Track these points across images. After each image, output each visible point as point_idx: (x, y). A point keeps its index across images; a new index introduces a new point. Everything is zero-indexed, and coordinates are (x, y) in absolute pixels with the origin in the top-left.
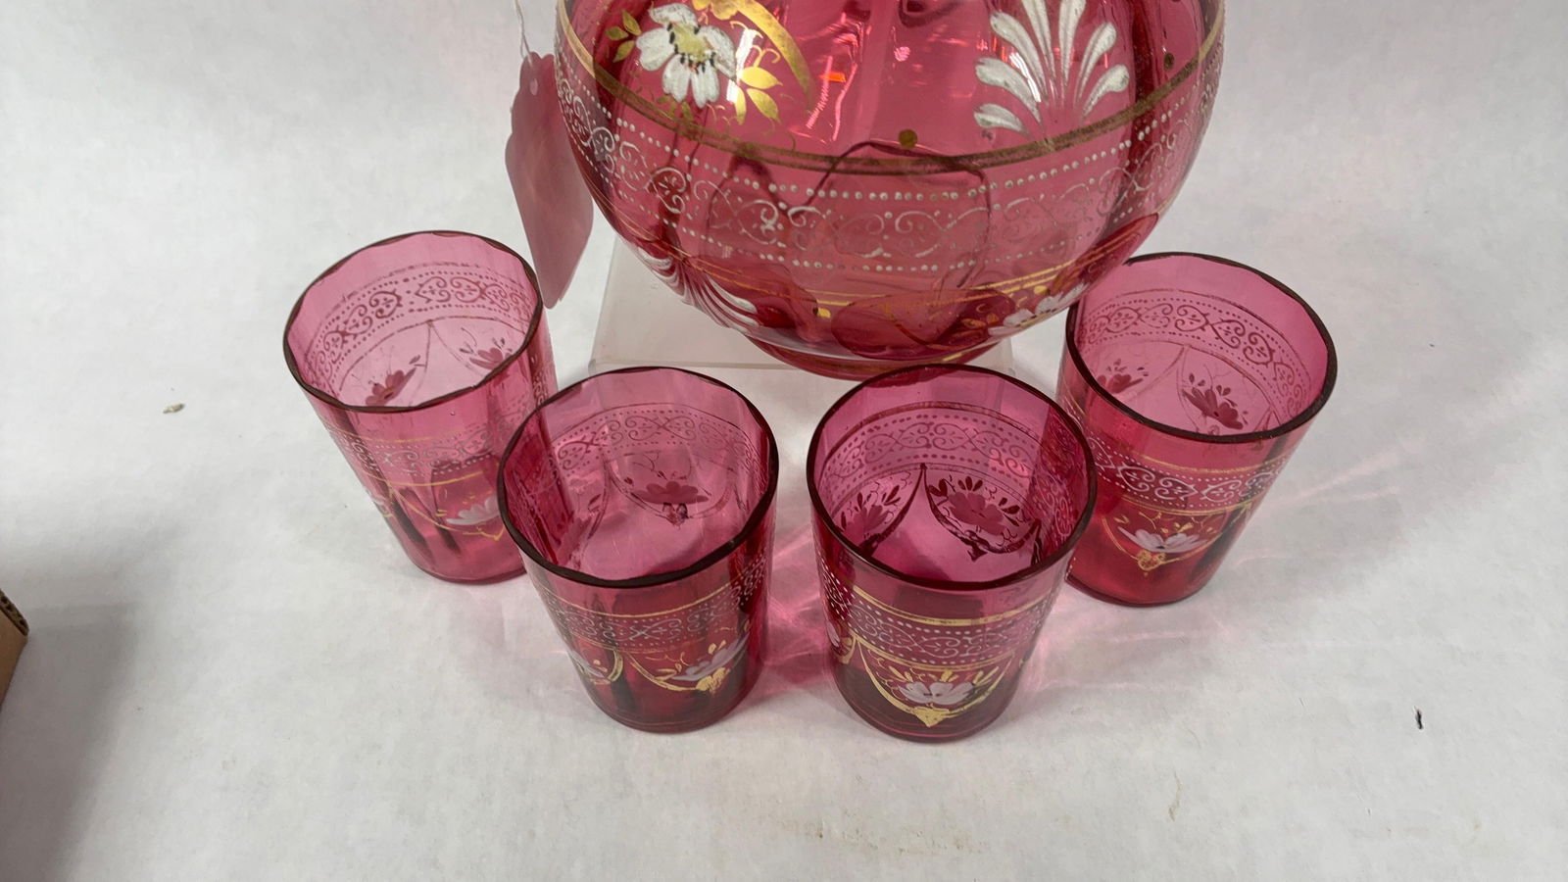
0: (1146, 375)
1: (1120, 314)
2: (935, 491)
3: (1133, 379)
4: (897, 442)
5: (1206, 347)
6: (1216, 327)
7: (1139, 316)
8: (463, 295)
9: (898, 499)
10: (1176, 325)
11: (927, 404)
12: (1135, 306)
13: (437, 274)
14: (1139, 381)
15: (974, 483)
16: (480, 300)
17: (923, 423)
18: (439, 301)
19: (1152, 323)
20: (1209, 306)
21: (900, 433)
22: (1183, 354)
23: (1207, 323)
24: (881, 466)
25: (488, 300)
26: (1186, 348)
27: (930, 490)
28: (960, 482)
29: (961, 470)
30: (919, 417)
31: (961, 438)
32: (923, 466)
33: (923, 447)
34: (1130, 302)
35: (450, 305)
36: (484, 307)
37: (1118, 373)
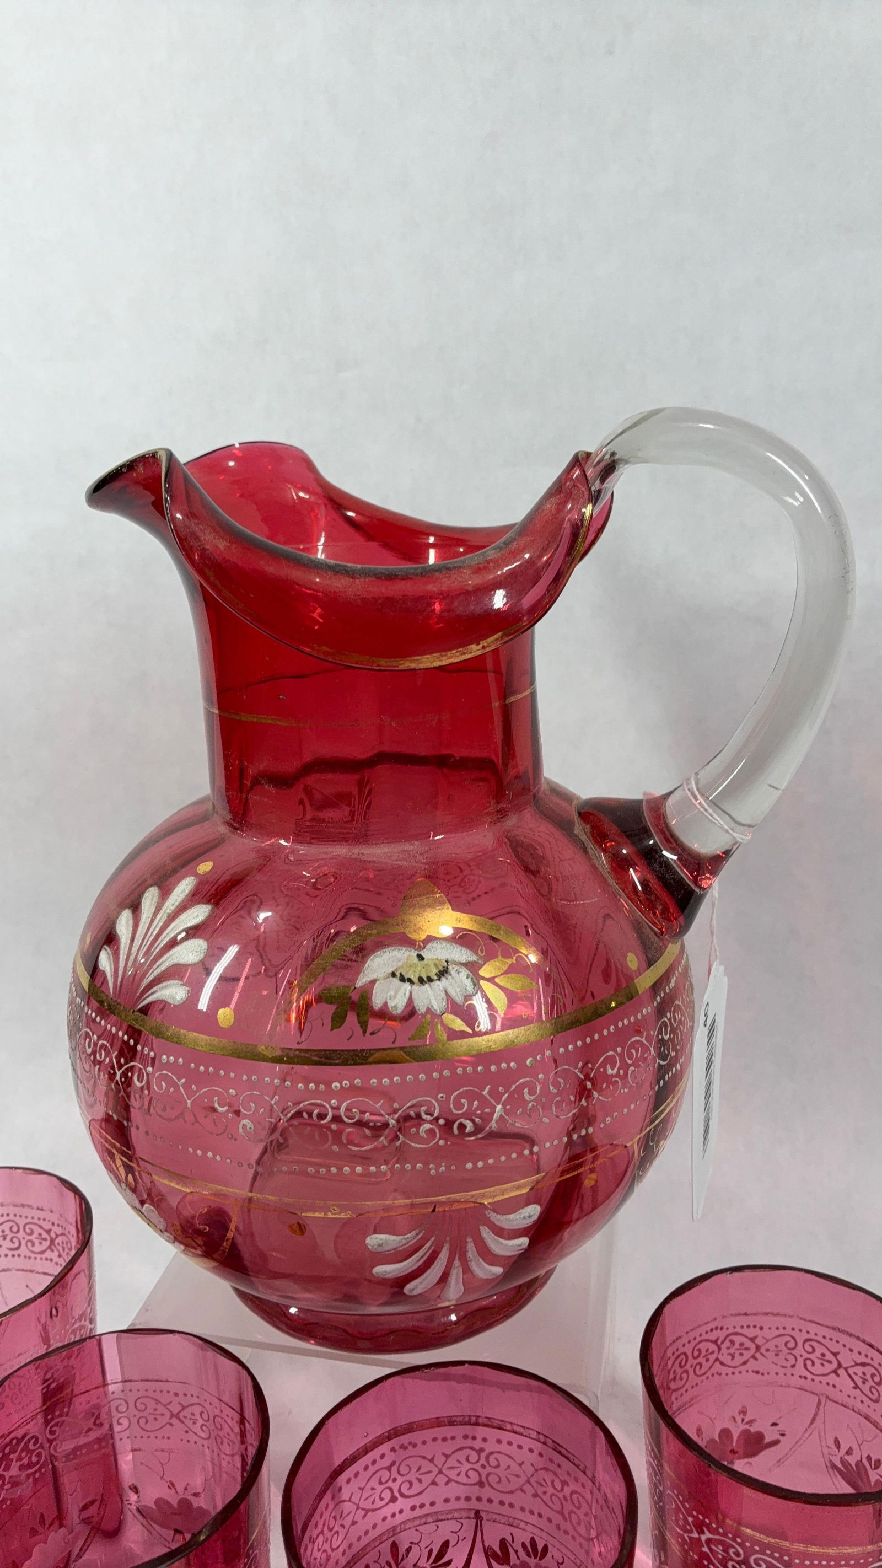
0: (783, 1435)
1: (732, 1342)
2: (495, 1556)
3: (768, 1439)
4: (440, 1472)
5: (842, 1398)
6: (851, 1371)
7: (758, 1348)
8: (33, 1245)
9: (449, 1562)
10: (805, 1366)
11: (473, 1419)
12: (751, 1333)
13: (11, 1217)
14: (776, 1442)
15: (540, 1548)
16: (49, 1251)
17: (472, 1448)
18: (11, 1249)
19: (775, 1359)
20: (838, 1342)
21: (444, 1459)
22: (821, 1407)
23: (840, 1365)
24: (422, 1506)
25: (56, 1253)
26: (823, 1400)
27: (489, 1554)
28: (524, 1545)
29: (522, 1525)
30: (466, 1437)
31: (517, 1476)
32: (477, 1513)
33: (474, 1484)
34: (742, 1327)
35: (19, 1256)
36: (51, 1260)
37: (747, 1427)
